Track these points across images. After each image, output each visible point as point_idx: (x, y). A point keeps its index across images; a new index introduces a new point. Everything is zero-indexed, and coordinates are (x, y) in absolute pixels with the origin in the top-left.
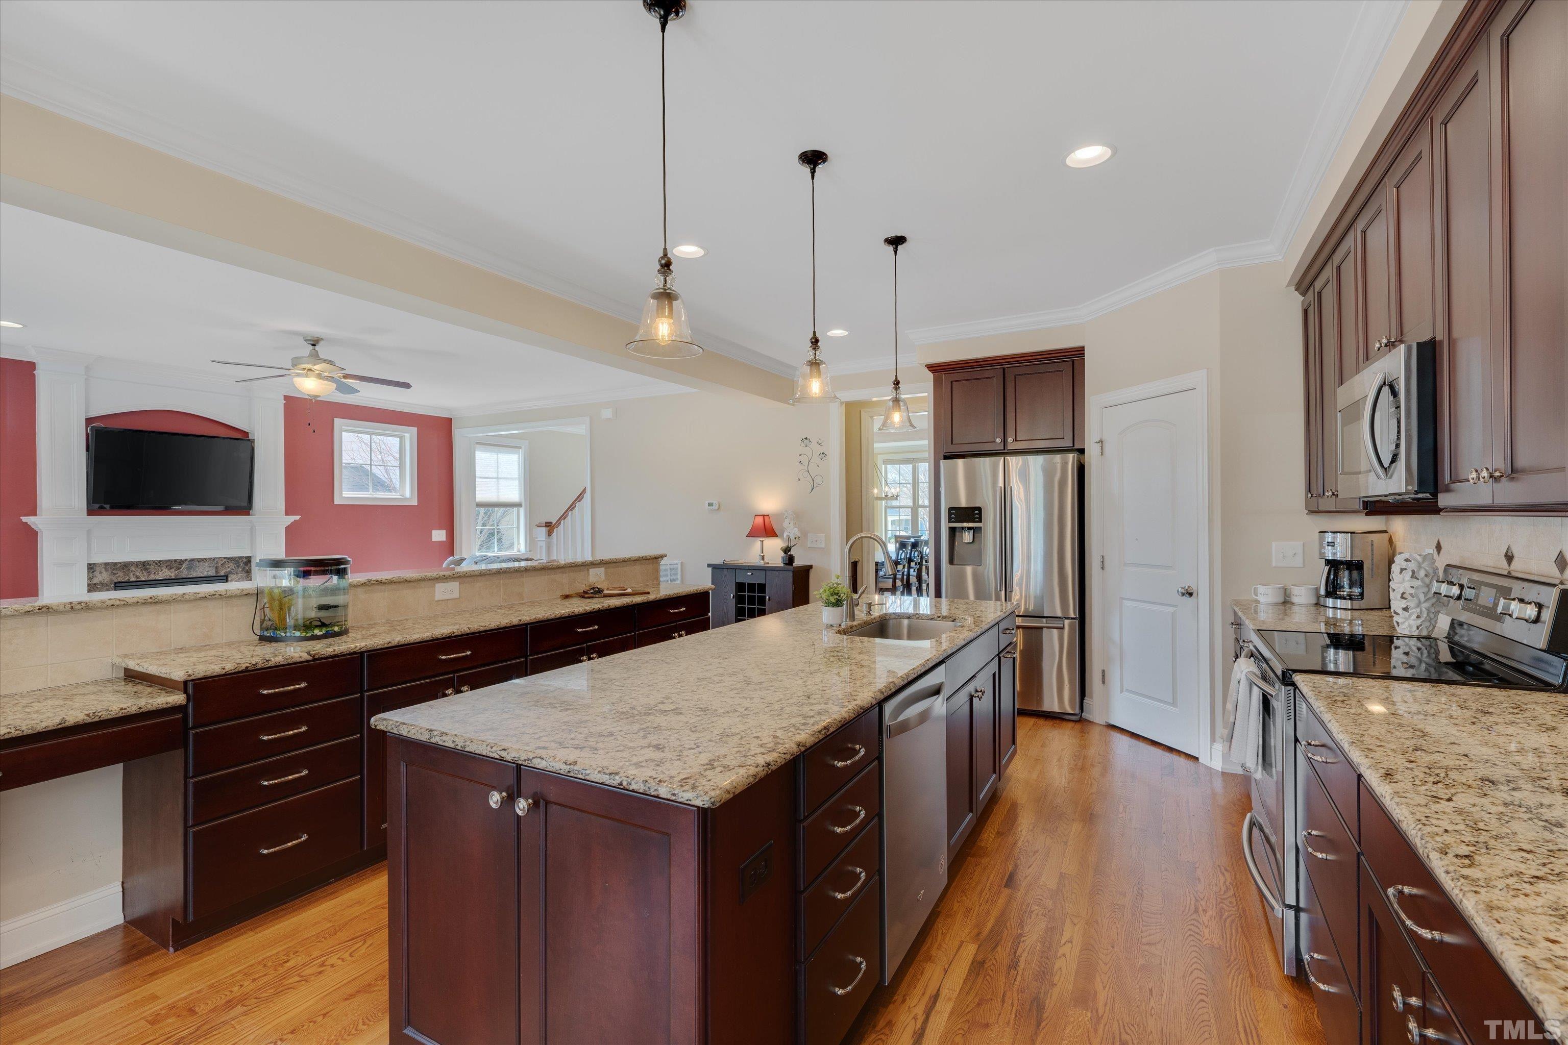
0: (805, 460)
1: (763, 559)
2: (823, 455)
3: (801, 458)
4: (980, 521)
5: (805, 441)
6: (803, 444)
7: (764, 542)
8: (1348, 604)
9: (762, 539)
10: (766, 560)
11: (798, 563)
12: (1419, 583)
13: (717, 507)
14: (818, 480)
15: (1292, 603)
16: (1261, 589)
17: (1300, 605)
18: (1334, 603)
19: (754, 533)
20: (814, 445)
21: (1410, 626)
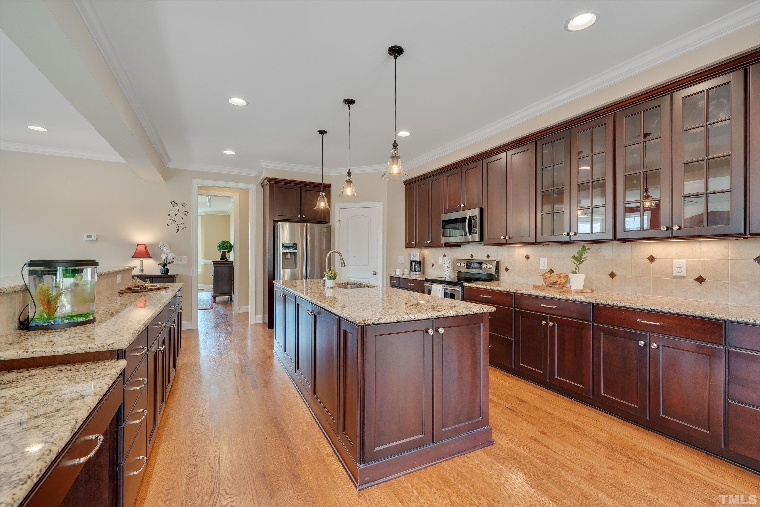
0: (173, 214)
1: (143, 272)
2: (186, 213)
3: (170, 213)
4: (296, 249)
5: (173, 203)
6: (171, 205)
7: (143, 261)
8: (418, 273)
9: (142, 259)
10: (145, 272)
11: (171, 273)
12: (450, 264)
13: (96, 238)
14: (182, 226)
15: (404, 274)
16: (397, 270)
17: (406, 274)
18: (413, 273)
19: (137, 255)
20: (179, 206)
21: (448, 275)
